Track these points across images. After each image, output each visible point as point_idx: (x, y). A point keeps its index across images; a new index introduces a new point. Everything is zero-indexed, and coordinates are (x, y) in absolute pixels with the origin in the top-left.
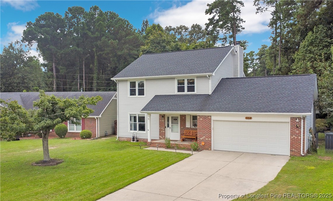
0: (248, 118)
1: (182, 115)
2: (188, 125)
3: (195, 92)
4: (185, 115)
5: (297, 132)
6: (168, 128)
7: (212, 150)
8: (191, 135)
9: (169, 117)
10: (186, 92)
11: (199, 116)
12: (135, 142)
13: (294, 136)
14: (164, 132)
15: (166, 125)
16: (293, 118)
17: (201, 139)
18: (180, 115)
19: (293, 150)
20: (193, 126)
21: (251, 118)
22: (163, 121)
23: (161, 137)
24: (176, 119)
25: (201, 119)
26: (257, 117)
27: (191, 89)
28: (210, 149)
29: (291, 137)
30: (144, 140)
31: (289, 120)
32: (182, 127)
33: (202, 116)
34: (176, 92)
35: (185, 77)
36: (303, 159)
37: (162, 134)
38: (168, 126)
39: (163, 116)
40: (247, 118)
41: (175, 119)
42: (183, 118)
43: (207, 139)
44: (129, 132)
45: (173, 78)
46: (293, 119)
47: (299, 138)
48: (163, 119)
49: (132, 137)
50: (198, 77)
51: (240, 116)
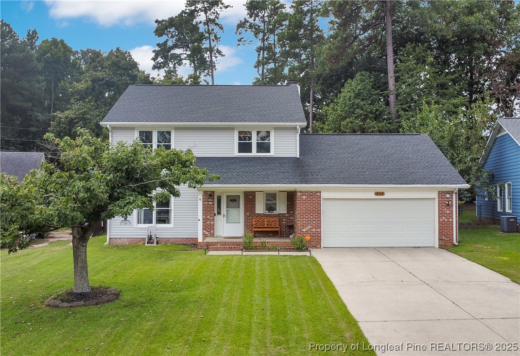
0: (380, 193)
1: (248, 192)
2: (260, 209)
3: (272, 153)
4: (255, 192)
5: (448, 212)
6: (219, 216)
7: (322, 247)
8: (266, 226)
9: (220, 196)
10: (254, 153)
11: (301, 192)
12: (155, 245)
13: (444, 218)
14: (212, 223)
15: (216, 212)
16: (442, 192)
17: (304, 230)
18: (245, 192)
19: (443, 238)
21: (383, 194)
22: (210, 203)
23: (207, 233)
24: (235, 200)
25: (304, 197)
26: (392, 191)
27: (264, 147)
28: (319, 246)
29: (439, 220)
30: (168, 240)
31: (435, 195)
32: (248, 214)
33: (306, 192)
34: (236, 153)
35: (254, 127)
36: (458, 249)
37: (209, 228)
38: (219, 213)
39: (211, 195)
40: (377, 194)
41: (233, 200)
42: (250, 197)
43: (314, 230)
44: (135, 226)
45: (231, 129)
46: (441, 194)
47: (451, 220)
48: (210, 200)
49: (146, 237)
50: (276, 128)
51: (367, 191)
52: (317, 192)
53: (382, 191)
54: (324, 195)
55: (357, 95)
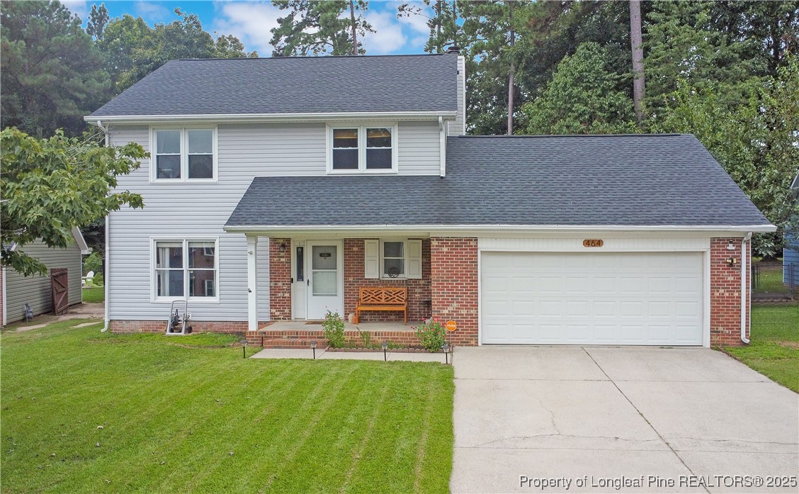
0: (593, 241)
1: (350, 240)
2: (373, 270)
3: (395, 169)
4: (362, 240)
5: (730, 278)
6: (300, 283)
7: (480, 344)
8: (383, 301)
9: (302, 248)
10: (362, 170)
11: (438, 239)
12: (182, 333)
13: (722, 291)
14: (287, 295)
15: (294, 274)
16: (719, 239)
17: (446, 312)
18: (345, 240)
19: (721, 329)
20: (387, 275)
21: (599, 243)
22: (283, 260)
23: (277, 313)
24: (329, 255)
25: (445, 249)
26: (617, 238)
27: (380, 158)
28: (473, 342)
29: (712, 294)
30: (211, 326)
31: (705, 246)
32: (351, 279)
33: (448, 239)
34: (329, 170)
35: (362, 121)
36: (750, 352)
37: (280, 303)
38: (300, 277)
39: (283, 246)
40: (588, 243)
41: (324, 254)
42: (355, 248)
43: (464, 312)
44: (152, 300)
45: (320, 125)
46: (717, 243)
47: (736, 294)
48: (282, 254)
49: (169, 319)
50: (403, 124)
51: (569, 238)
52: (470, 239)
53: (598, 238)
54: (483, 245)
55: (578, 81)
